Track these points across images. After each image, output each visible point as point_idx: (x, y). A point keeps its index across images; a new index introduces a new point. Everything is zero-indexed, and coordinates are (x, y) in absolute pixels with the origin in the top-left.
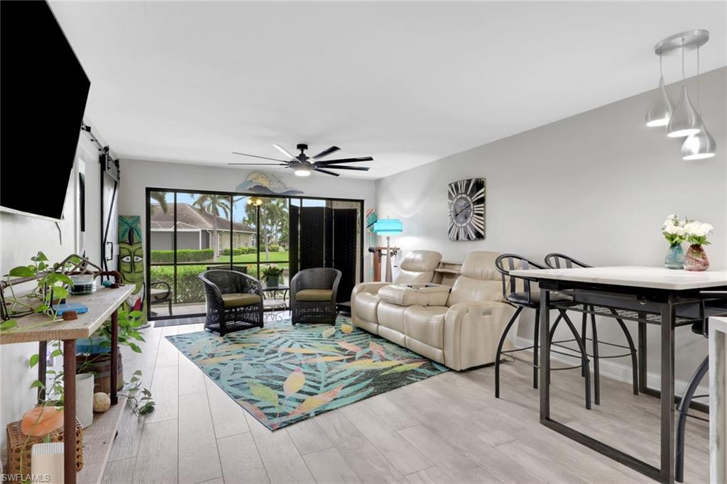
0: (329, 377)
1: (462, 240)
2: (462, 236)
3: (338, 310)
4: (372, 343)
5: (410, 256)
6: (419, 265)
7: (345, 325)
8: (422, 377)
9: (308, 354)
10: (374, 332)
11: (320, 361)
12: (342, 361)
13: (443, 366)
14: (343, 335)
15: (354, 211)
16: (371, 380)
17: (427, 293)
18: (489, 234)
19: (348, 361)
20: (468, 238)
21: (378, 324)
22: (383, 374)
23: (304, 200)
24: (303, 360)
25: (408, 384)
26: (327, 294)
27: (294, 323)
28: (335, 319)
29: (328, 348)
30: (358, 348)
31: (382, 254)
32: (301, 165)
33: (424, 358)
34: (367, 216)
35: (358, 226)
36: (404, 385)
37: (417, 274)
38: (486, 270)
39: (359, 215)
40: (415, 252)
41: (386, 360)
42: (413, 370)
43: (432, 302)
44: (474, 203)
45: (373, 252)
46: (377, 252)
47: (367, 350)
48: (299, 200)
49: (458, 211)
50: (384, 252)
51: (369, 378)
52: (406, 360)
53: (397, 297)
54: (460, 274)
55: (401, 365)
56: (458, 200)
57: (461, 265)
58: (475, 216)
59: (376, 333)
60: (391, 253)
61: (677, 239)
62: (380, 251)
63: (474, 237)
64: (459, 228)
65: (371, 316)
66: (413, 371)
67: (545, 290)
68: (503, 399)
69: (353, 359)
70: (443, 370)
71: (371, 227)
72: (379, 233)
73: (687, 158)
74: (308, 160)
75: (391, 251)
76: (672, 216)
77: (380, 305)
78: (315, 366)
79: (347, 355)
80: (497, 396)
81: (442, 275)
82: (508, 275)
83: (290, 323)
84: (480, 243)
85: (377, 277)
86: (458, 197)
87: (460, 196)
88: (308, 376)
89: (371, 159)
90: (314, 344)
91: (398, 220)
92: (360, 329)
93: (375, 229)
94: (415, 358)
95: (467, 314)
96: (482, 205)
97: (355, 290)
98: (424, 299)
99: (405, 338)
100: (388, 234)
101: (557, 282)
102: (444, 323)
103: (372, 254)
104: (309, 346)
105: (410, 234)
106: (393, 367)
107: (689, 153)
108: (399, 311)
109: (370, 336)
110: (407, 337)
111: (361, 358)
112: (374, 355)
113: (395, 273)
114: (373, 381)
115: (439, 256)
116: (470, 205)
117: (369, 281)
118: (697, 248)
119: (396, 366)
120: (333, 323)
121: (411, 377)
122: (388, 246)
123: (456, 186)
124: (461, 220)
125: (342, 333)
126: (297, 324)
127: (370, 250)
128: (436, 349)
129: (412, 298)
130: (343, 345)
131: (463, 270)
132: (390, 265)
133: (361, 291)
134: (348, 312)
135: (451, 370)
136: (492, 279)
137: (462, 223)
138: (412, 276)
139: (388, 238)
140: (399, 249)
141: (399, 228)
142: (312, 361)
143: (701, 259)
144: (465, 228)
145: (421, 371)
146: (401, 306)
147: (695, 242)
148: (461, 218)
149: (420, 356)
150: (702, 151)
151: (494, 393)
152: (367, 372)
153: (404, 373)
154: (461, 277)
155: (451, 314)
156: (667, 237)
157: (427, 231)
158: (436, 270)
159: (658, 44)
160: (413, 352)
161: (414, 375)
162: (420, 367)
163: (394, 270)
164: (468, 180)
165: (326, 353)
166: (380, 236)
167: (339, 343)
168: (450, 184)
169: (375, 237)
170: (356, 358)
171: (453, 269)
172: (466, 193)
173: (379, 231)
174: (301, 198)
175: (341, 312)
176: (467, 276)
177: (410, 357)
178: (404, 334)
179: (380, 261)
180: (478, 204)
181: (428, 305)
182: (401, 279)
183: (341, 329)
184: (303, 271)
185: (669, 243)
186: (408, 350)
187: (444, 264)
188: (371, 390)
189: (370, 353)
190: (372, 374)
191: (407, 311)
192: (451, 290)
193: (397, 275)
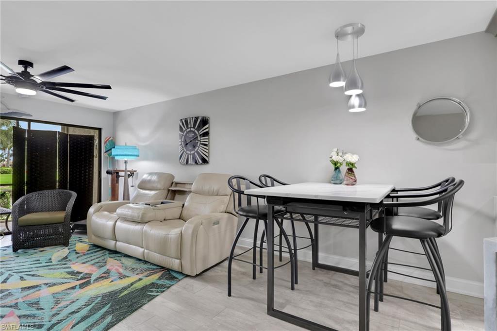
0: (54, 315)
1: (191, 164)
2: (191, 161)
3: (73, 229)
4: (109, 260)
5: (145, 176)
6: (155, 185)
7: (80, 244)
8: (161, 288)
9: (29, 288)
10: (112, 248)
11: (45, 294)
12: (73, 288)
13: (181, 273)
14: (78, 255)
15: (91, 138)
16: (109, 306)
17: (163, 209)
18: (212, 160)
19: (82, 286)
20: (196, 163)
21: (116, 240)
22: (122, 295)
23: (32, 123)
24: (19, 297)
25: (149, 301)
26: (60, 216)
27: (15, 250)
28: (69, 239)
29: (58, 275)
30: (94, 268)
31: (119, 176)
32: (23, 82)
33: (162, 268)
34: (105, 142)
35: (96, 152)
36: (145, 304)
37: (153, 193)
38: (213, 188)
39: (96, 142)
40: (151, 174)
41: (125, 277)
42: (153, 283)
43: (169, 216)
44: (200, 135)
45: (111, 174)
46: (115, 175)
47: (104, 269)
48: (27, 123)
49: (188, 141)
50: (121, 174)
51: (106, 304)
52: (146, 273)
53: (136, 215)
54: (190, 192)
55: (140, 279)
56: (187, 133)
57: (192, 184)
58: (201, 145)
59: (115, 250)
60: (129, 175)
61: (339, 164)
62: (117, 173)
63: (201, 162)
64: (188, 154)
65: (109, 233)
66: (153, 285)
67: (271, 205)
68: (234, 297)
69: (88, 283)
70: (180, 277)
71: (110, 152)
72: (116, 158)
73: (351, 111)
74: (32, 78)
75: (129, 173)
76: (336, 150)
77: (119, 224)
78: (37, 303)
79: (81, 279)
80: (230, 295)
81: (175, 193)
82: (244, 194)
83: (11, 250)
84: (205, 167)
85: (114, 196)
86: (187, 130)
87: (189, 129)
88: (24, 320)
89: (109, 87)
90: (41, 272)
91: (136, 147)
92: (96, 246)
93: (113, 154)
94: (154, 269)
95: (202, 226)
96: (207, 137)
97: (91, 210)
98: (161, 215)
99: (144, 251)
100: (126, 158)
101: (282, 199)
102: (181, 235)
103: (110, 176)
104: (33, 275)
105: (146, 159)
106: (132, 284)
107: (353, 107)
108: (138, 227)
109: (107, 252)
110: (145, 250)
111: (97, 280)
112: (112, 273)
113: (132, 193)
114: (111, 307)
115: (173, 177)
116: (197, 137)
117: (106, 201)
118: (350, 170)
119: (136, 282)
120: (66, 244)
121: (152, 292)
122: (126, 169)
123: (186, 121)
124: (190, 148)
125: (77, 253)
126: (19, 251)
127: (108, 172)
128: (174, 259)
129: (150, 215)
130: (76, 268)
131: (193, 188)
132: (128, 185)
133: (98, 210)
134: (83, 230)
135: (187, 276)
136: (217, 195)
137: (191, 151)
138: (148, 194)
139: (126, 162)
140: (136, 171)
141: (136, 154)
142: (33, 295)
143: (353, 178)
144: (193, 155)
145: (161, 282)
146: (139, 223)
147: (351, 166)
148: (190, 147)
149: (158, 266)
150: (360, 106)
151: (227, 292)
152: (104, 296)
153: (145, 288)
154: (192, 194)
155: (187, 228)
156: (333, 163)
157: (161, 156)
158: (170, 188)
159: (338, 29)
160: (152, 264)
161: (154, 290)
162: (160, 279)
163: (131, 190)
164: (196, 117)
165: (54, 281)
166: (117, 160)
167: (72, 266)
168: (181, 120)
169: (113, 160)
170: (92, 281)
171: (184, 187)
172: (194, 127)
173: (117, 155)
174: (29, 121)
175: (76, 230)
176: (196, 193)
177: (148, 269)
178: (143, 248)
179: (117, 182)
180: (203, 136)
181: (164, 220)
182: (138, 198)
183: (76, 249)
184: (30, 195)
185: (333, 167)
186: (146, 262)
187: (177, 184)
188: (109, 319)
189: (108, 272)
190: (111, 297)
191: (146, 228)
192: (183, 205)
193: (135, 194)
